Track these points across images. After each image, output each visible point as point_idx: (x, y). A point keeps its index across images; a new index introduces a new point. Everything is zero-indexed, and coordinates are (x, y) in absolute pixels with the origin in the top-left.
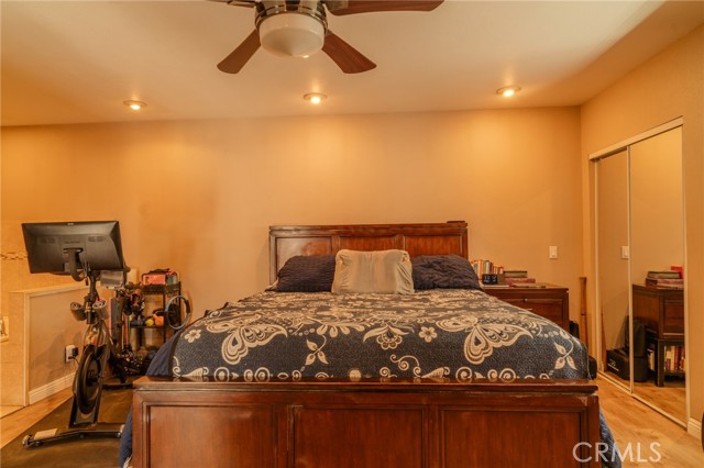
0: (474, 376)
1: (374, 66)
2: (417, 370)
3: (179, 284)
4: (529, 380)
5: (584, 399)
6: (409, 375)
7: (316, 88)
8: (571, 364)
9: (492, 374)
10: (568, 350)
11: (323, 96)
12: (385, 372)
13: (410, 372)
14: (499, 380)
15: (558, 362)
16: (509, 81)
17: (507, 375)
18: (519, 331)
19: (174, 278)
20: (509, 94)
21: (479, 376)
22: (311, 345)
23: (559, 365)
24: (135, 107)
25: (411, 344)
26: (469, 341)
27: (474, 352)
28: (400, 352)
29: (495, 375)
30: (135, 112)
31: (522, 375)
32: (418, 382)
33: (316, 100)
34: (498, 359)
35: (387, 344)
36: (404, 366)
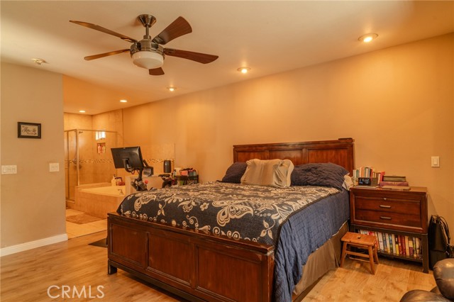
0: (221, 233)
1: (217, 57)
2: (197, 225)
3: (197, 176)
4: (247, 241)
5: (260, 256)
6: (193, 227)
7: (244, 64)
8: (270, 235)
9: (229, 233)
10: (270, 226)
11: (249, 68)
12: (184, 223)
13: (194, 225)
14: (232, 238)
15: (262, 232)
16: (368, 30)
17: (236, 235)
18: (249, 210)
19: (194, 173)
20: (368, 40)
21: (223, 233)
22: (160, 206)
23: (263, 234)
24: (172, 90)
25: (196, 211)
26: (220, 213)
27: (222, 219)
28: (191, 214)
29: (230, 234)
30: (171, 92)
31: (243, 237)
32: (197, 232)
33: (244, 71)
34: (232, 225)
35: (187, 209)
36: (192, 222)
